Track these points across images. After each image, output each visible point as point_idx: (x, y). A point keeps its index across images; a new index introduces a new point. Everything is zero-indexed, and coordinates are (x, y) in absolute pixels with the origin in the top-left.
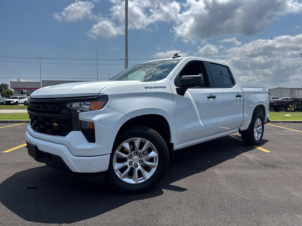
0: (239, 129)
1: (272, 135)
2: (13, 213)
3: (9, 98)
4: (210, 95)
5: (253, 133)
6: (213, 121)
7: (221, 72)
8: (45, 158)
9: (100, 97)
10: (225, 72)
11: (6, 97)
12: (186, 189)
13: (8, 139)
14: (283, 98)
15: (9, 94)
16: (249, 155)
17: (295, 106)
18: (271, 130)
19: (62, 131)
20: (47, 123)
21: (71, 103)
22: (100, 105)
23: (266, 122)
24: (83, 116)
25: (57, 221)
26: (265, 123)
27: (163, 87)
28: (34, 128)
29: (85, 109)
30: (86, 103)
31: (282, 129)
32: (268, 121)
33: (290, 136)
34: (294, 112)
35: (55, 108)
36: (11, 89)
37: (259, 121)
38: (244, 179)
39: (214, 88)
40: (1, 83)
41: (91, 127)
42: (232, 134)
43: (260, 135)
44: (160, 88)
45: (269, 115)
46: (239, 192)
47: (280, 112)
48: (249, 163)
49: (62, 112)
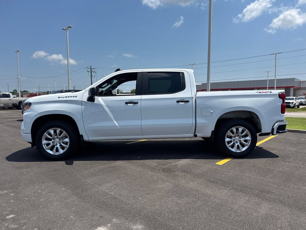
0: (194, 134)
4: (129, 101)
27: (74, 97)
39: (141, 95)
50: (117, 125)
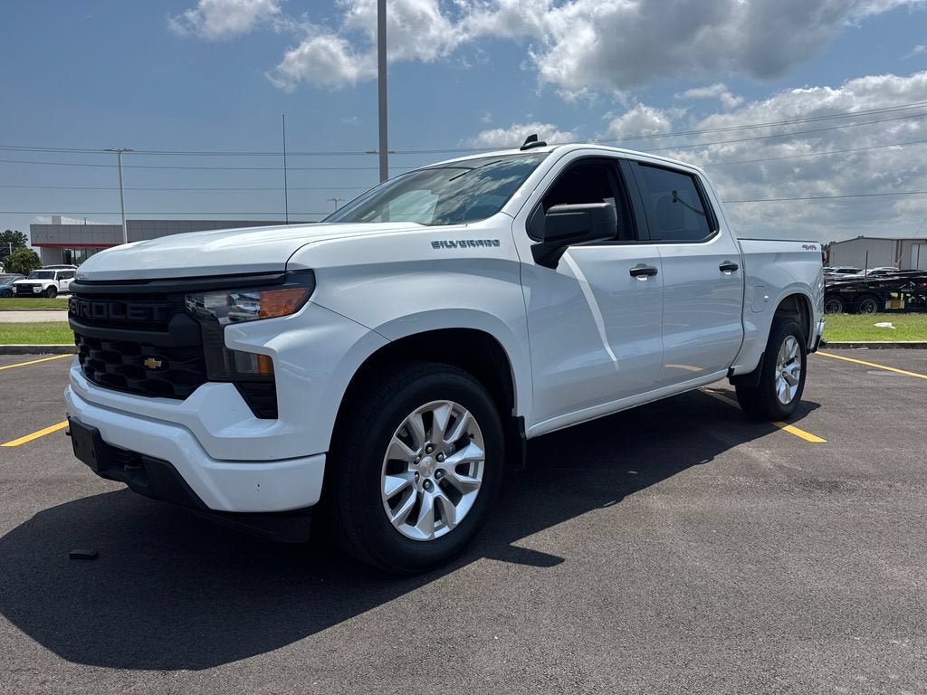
0: (730, 368)
1: (834, 388)
2: (24, 634)
3: (27, 274)
4: (638, 266)
5: (773, 382)
6: (648, 346)
7: (675, 193)
8: (126, 467)
9: (290, 274)
10: (687, 194)
11: (20, 272)
12: (561, 560)
13: (20, 403)
14: (872, 270)
15: (26, 265)
16: (757, 452)
17: (908, 295)
18: (831, 371)
19: (176, 384)
20: (127, 360)
21: (201, 294)
22: (289, 302)
23: (813, 346)
24: (238, 337)
25: (158, 662)
26: (809, 351)
27: (489, 243)
28: (89, 373)
29: (244, 314)
30: (248, 295)
31: (865, 369)
32: (821, 344)
33: (888, 389)
34: (906, 313)
35: (151, 310)
36: (33, 248)
37: (790, 346)
38: (740, 527)
39: (653, 243)
40: (2, 230)
41: (264, 371)
42: (707, 386)
43: (793, 390)
44: (481, 247)
45: (824, 325)
46: (719, 567)
47: (860, 313)
48: (756, 476)
49: (172, 324)
50: (614, 359)
